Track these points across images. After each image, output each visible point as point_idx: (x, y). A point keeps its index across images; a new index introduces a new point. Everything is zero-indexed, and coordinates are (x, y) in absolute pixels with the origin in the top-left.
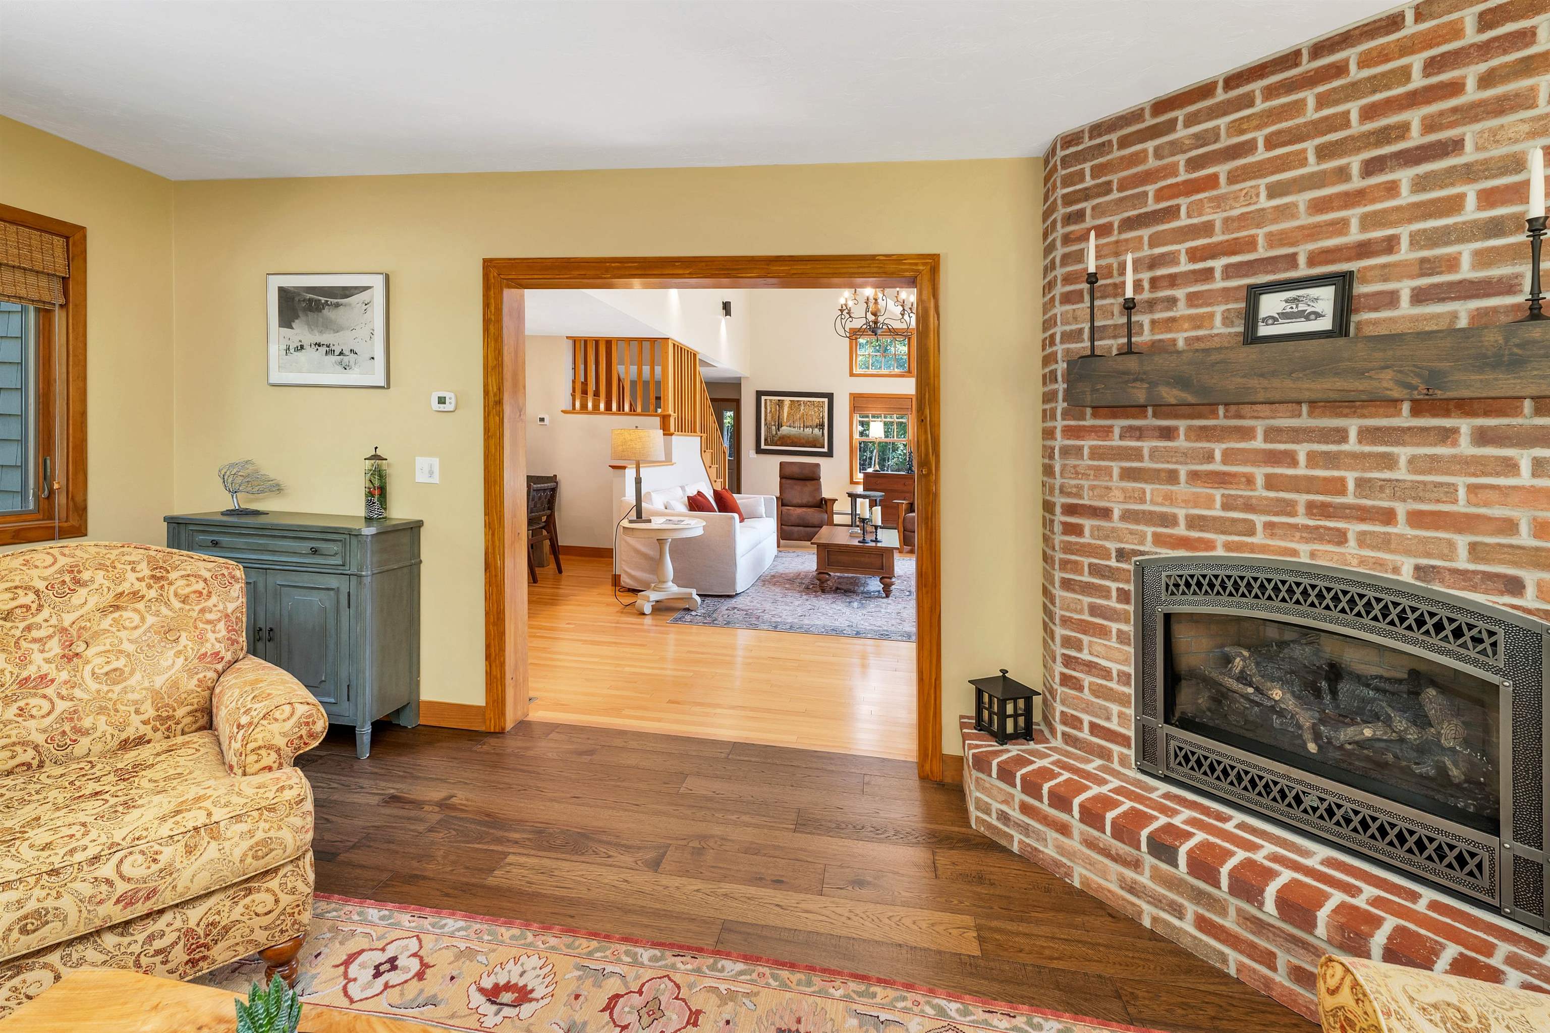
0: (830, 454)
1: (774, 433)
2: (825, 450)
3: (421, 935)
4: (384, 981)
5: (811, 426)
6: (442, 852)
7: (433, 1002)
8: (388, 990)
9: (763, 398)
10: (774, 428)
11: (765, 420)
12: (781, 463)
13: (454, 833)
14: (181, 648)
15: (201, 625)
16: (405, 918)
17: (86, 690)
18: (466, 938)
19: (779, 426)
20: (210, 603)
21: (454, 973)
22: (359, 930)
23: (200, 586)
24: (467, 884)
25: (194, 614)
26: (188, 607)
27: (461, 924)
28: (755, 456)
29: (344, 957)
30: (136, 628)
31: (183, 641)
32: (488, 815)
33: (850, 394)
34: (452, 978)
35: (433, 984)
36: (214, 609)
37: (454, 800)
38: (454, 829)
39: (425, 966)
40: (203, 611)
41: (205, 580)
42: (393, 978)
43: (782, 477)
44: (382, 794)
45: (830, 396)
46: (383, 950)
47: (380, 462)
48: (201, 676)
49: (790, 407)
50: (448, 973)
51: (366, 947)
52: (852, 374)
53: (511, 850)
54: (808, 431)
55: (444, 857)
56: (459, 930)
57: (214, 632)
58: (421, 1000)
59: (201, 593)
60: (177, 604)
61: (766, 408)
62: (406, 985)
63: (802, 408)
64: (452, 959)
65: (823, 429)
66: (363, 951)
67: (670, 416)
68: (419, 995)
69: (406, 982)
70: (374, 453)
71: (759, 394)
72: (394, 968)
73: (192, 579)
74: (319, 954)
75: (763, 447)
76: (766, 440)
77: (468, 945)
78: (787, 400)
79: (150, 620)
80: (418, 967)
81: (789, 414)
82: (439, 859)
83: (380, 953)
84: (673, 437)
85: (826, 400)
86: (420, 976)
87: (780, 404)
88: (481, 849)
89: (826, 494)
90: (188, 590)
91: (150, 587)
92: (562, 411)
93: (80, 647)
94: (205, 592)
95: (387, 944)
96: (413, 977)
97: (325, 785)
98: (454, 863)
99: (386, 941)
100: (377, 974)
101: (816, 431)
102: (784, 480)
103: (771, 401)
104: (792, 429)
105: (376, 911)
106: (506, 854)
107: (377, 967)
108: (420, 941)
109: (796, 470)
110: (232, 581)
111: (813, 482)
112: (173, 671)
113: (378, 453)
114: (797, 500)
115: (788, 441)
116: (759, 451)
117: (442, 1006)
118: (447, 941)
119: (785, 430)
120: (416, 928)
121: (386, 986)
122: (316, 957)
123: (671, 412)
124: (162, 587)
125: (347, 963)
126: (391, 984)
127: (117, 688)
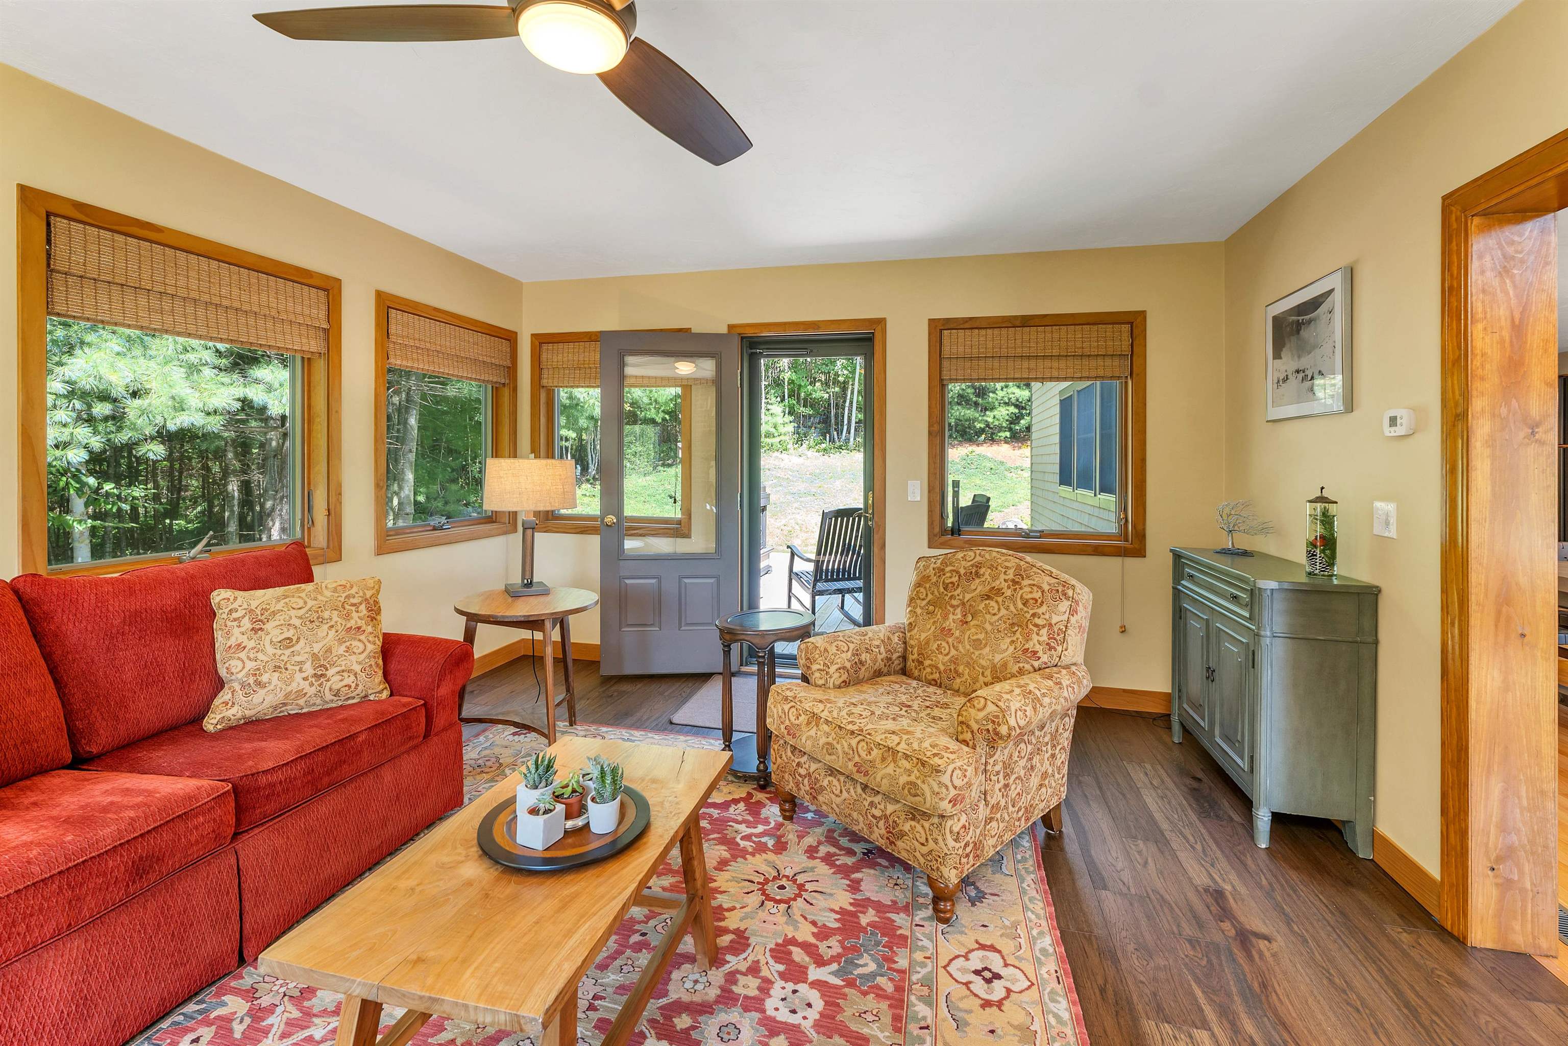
3: (1035, 988)
4: (970, 979)
6: (1162, 962)
7: (960, 1025)
8: (964, 987)
13: (1204, 963)
14: (1015, 639)
15: (1031, 626)
16: (1051, 965)
17: (964, 647)
18: (1047, 1027)
20: (1040, 611)
21: (999, 1032)
22: (1022, 941)
23: (1037, 595)
24: (1130, 1002)
25: (1028, 616)
26: (1025, 609)
27: (1066, 1016)
29: (989, 943)
30: (994, 614)
31: (1018, 635)
32: (1264, 986)
34: (992, 1032)
35: (980, 1019)
36: (1042, 616)
37: (1263, 944)
38: (1209, 961)
39: (999, 1004)
40: (1034, 615)
41: (1043, 592)
42: (978, 985)
44: (1215, 882)
46: (1006, 965)
47: (1327, 505)
48: (1021, 665)
50: (997, 1026)
51: (1004, 952)
53: (1216, 1030)
55: (1158, 968)
56: (1056, 1016)
57: (1038, 634)
58: (959, 1015)
59: (1036, 601)
60: (1020, 605)
62: (972, 997)
64: (1016, 1023)
66: (999, 952)
68: (966, 1011)
69: (976, 995)
70: (1319, 494)
72: (988, 981)
73: (1035, 588)
74: (986, 926)
77: (1039, 1032)
79: (1003, 612)
80: (996, 999)
82: (1152, 964)
83: (1002, 964)
86: (987, 1004)
88: (1196, 999)
90: (1030, 596)
91: (1009, 587)
93: (969, 618)
94: (1039, 601)
95: (1014, 966)
96: (982, 999)
97: (1191, 838)
98: (1155, 979)
99: (1017, 964)
100: (977, 972)
105: (1050, 942)
106: (1205, 1025)
107: (986, 969)
108: (1029, 987)
110: (1063, 598)
112: (1006, 654)
113: (1325, 494)
117: (959, 1034)
118: (1036, 1011)
120: (1042, 978)
121: (967, 984)
122: (983, 926)
124: (1015, 590)
125: (983, 947)
126: (970, 986)
127: (977, 653)
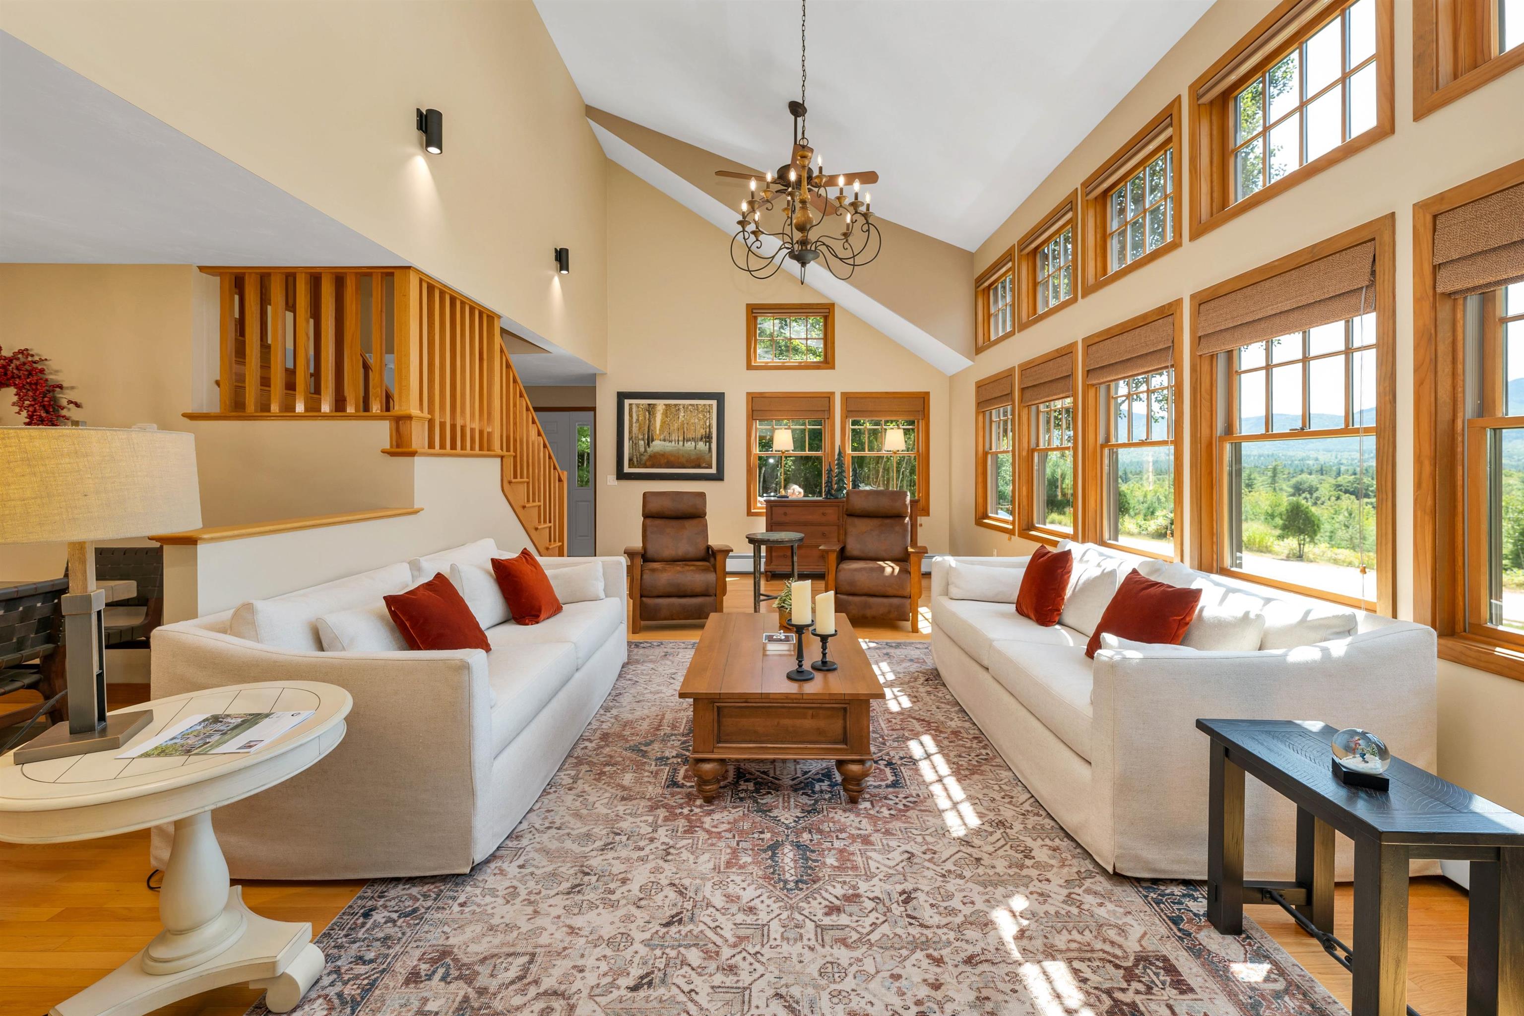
0: (719, 477)
1: (642, 450)
2: (713, 470)
5: (694, 439)
9: (627, 402)
10: (641, 443)
11: (630, 432)
12: (645, 494)
19: (650, 440)
28: (616, 483)
33: (748, 393)
43: (647, 515)
45: (719, 397)
49: (665, 414)
52: (749, 367)
54: (690, 445)
61: (631, 416)
63: (682, 414)
65: (710, 443)
67: (409, 418)
71: (622, 397)
75: (627, 469)
76: (630, 460)
78: (660, 404)
81: (663, 423)
84: (416, 458)
85: (714, 403)
87: (651, 409)
89: (715, 540)
92: (184, 415)
101: (701, 445)
102: (648, 521)
103: (638, 406)
104: (667, 444)
109: (667, 505)
111: (695, 521)
114: (668, 553)
115: (663, 461)
116: (621, 476)
119: (658, 445)
123: (415, 411)
